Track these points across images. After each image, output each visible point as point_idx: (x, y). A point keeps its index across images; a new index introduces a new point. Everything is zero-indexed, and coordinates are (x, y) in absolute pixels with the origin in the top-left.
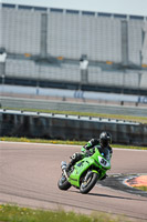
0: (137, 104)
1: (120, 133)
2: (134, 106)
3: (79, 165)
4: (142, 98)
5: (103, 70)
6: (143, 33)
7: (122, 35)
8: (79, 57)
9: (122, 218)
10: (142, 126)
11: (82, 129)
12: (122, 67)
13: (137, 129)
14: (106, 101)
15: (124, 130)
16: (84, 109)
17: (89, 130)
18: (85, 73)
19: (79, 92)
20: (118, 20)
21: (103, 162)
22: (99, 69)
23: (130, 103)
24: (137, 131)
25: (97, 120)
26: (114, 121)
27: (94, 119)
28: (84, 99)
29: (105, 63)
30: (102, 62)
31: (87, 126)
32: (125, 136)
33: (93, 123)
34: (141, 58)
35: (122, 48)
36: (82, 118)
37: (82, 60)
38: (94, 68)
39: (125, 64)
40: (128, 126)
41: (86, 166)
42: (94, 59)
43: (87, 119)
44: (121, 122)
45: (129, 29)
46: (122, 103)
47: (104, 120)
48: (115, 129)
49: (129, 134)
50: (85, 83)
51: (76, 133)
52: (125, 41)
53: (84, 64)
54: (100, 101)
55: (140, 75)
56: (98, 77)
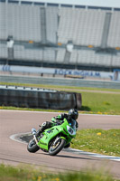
0: (54, 75)
1: (40, 99)
2: (51, 77)
3: (49, 132)
4: (58, 70)
5: (26, 47)
6: (59, 17)
7: (41, 19)
8: (6, 37)
9: (43, 168)
10: (58, 93)
11: (9, 97)
12: (42, 45)
13: (54, 96)
14: (29, 73)
15: (44, 97)
16: (10, 80)
17: (16, 97)
18: (11, 51)
19: (7, 66)
20: (38, 7)
21: (70, 130)
22: (23, 47)
23: (49, 74)
24: (55, 97)
25: (22, 89)
26: (35, 90)
27: (19, 88)
28: (11, 72)
29: (27, 42)
30: (24, 42)
31: (14, 94)
32: (45, 102)
33: (18, 91)
34: (57, 37)
35: (42, 29)
36: (10, 88)
37: (8, 40)
38: (18, 47)
39: (44, 43)
40: (47, 93)
41: (55, 132)
42: (18, 39)
43: (14, 88)
44: (42, 90)
45: (47, 14)
46: (42, 75)
47: (27, 89)
48: (36, 96)
49: (48, 100)
50: (11, 58)
51: (5, 99)
52: (43, 24)
53: (11, 44)
54: (24, 73)
55: (56, 52)
56: (21, 54)
